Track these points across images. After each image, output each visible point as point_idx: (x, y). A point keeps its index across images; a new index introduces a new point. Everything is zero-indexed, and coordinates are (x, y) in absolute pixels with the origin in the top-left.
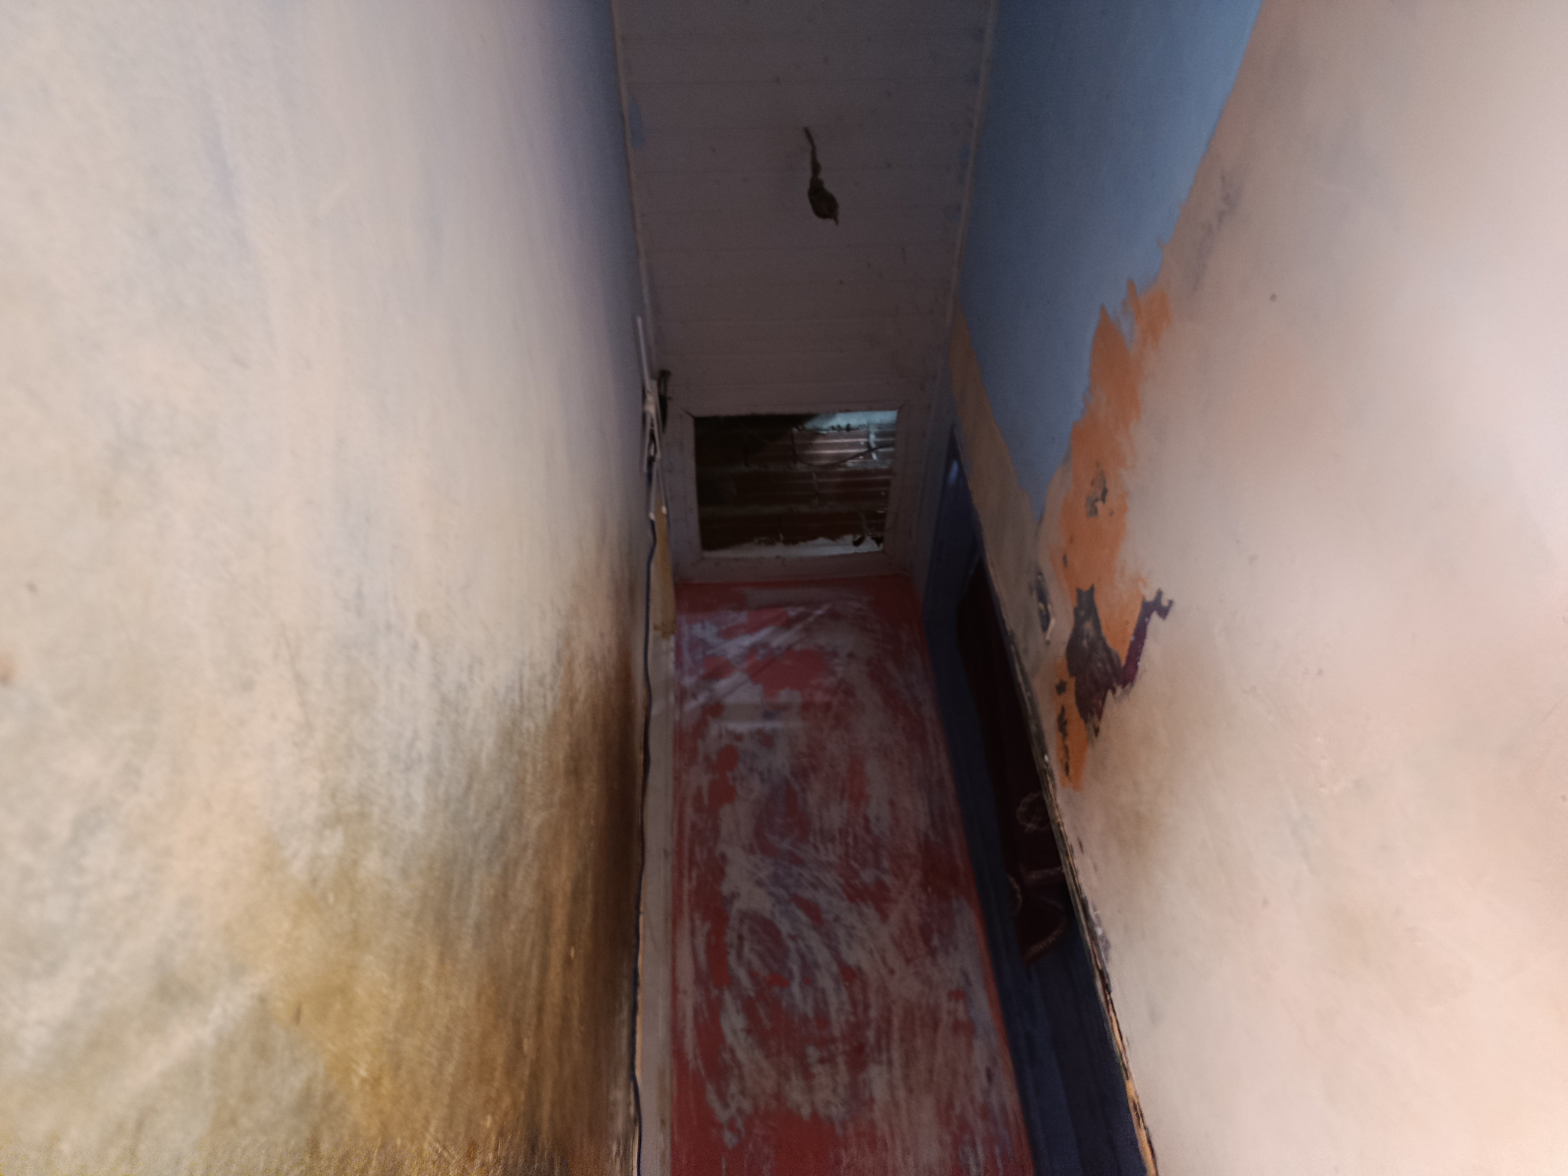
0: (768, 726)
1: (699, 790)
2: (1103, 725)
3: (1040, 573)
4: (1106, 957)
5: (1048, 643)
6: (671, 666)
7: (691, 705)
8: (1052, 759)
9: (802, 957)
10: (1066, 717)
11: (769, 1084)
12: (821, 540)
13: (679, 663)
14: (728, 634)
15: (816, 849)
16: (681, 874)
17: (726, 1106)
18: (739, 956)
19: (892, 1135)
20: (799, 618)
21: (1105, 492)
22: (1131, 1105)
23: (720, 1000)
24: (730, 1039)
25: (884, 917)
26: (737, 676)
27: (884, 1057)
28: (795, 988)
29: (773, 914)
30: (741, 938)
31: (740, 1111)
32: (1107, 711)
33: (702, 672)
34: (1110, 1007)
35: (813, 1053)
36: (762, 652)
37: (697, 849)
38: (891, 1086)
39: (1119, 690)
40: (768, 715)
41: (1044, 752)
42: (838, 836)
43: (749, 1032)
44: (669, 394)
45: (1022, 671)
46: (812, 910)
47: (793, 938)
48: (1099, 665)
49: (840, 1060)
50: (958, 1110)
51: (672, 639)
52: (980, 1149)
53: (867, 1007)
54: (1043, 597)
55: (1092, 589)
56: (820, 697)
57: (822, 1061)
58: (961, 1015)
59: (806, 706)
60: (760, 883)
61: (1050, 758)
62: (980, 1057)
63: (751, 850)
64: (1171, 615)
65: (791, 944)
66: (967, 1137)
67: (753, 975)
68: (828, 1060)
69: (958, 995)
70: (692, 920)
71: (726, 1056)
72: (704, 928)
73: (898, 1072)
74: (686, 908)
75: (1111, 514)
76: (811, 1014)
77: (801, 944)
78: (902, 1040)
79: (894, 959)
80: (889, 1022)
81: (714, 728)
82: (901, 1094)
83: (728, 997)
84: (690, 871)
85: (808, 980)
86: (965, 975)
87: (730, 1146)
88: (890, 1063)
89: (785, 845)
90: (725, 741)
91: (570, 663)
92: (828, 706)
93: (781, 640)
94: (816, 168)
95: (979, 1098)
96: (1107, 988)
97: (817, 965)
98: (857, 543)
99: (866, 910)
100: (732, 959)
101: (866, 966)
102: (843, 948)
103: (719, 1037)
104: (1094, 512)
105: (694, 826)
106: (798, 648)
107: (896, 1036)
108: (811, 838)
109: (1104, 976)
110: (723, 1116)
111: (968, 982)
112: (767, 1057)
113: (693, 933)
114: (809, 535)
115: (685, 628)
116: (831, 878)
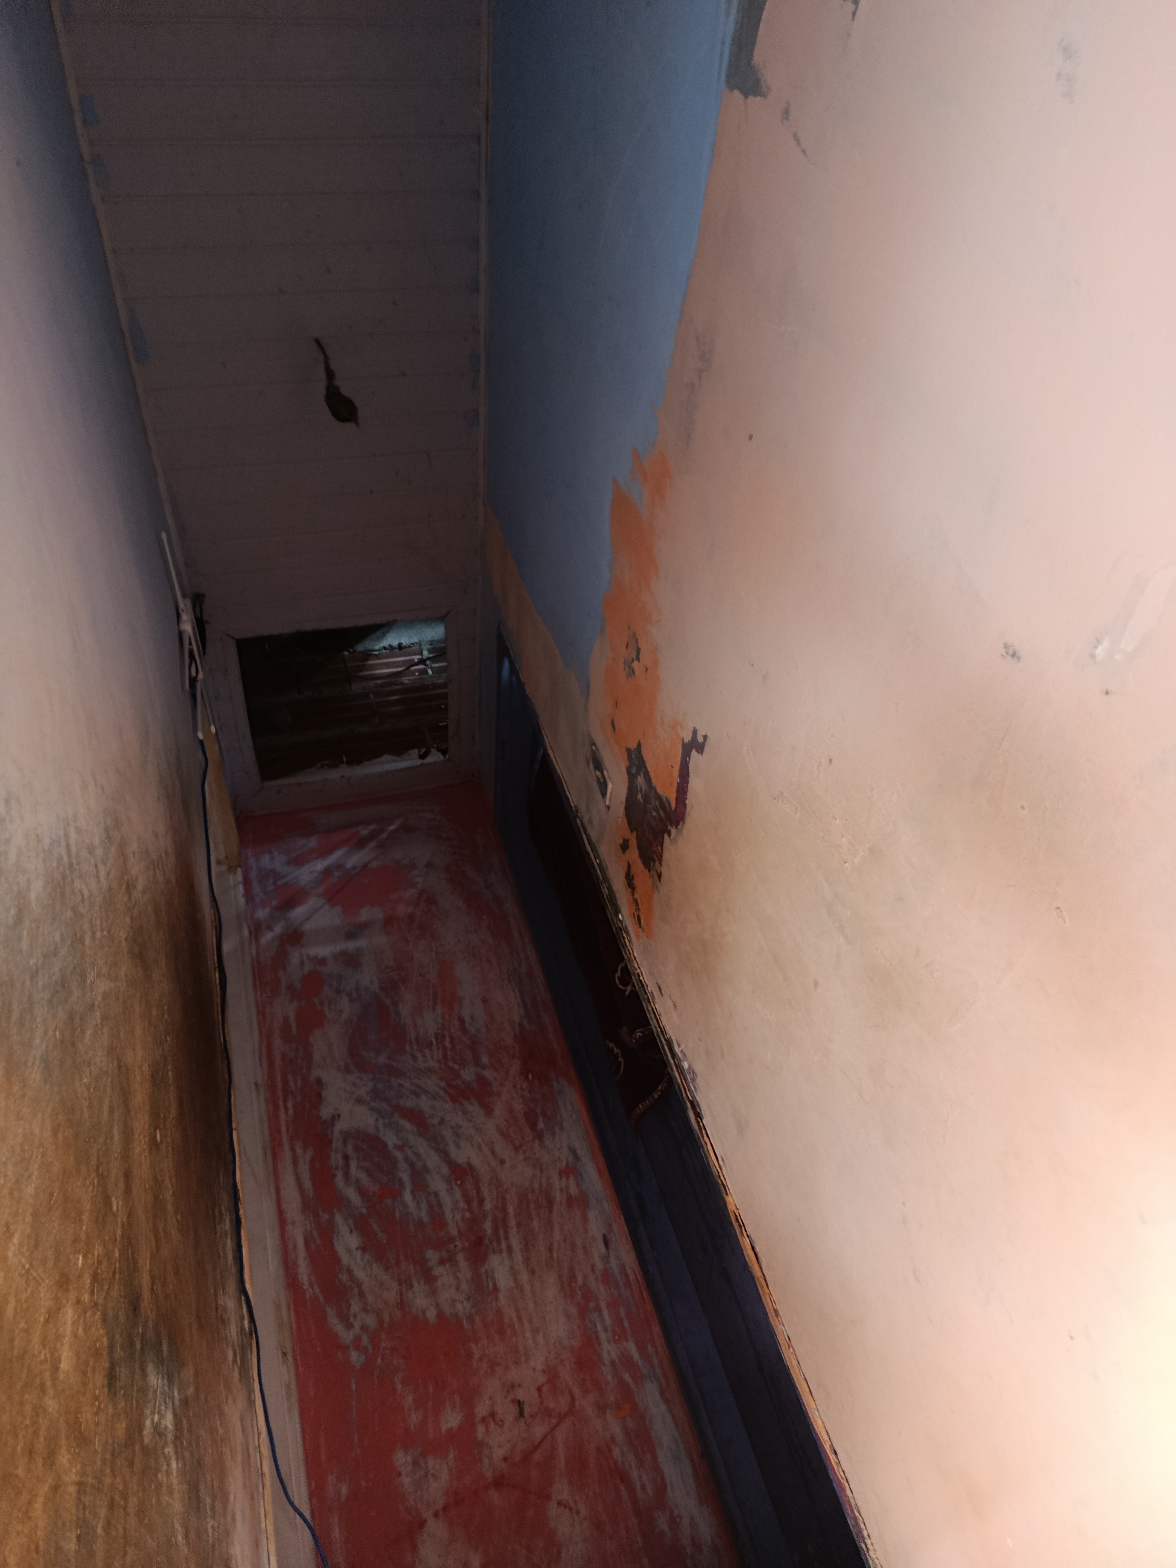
0: (352, 946)
1: (286, 1020)
2: (664, 870)
3: (594, 744)
4: (695, 1088)
5: (608, 807)
6: (242, 901)
7: (267, 937)
8: (625, 916)
9: (412, 1165)
10: (632, 873)
11: (391, 1296)
12: (386, 757)
13: (249, 896)
14: (299, 861)
15: (414, 1057)
16: (276, 1106)
17: (349, 1326)
18: (347, 1175)
19: (520, 1318)
20: (372, 836)
21: (638, 651)
22: (733, 1218)
23: (331, 1222)
24: (345, 1259)
25: (489, 1112)
26: (312, 902)
27: (504, 1246)
28: (408, 1197)
29: (377, 1128)
30: (346, 1158)
31: (363, 1328)
32: (666, 855)
33: (274, 903)
34: (704, 1132)
35: (432, 1256)
36: (336, 874)
37: (291, 1078)
38: (514, 1273)
39: (673, 831)
40: (350, 935)
41: (617, 911)
42: (434, 1042)
43: (364, 1249)
44: (205, 618)
45: (589, 840)
46: (417, 1118)
47: (401, 1148)
48: (654, 814)
49: (460, 1257)
50: (580, 1280)
51: (239, 871)
52: (606, 1314)
53: (481, 1201)
54: (598, 765)
55: (639, 744)
56: (402, 910)
57: (442, 1262)
58: (573, 1190)
59: (389, 921)
60: (359, 1101)
61: (623, 916)
62: (596, 1228)
63: (347, 1070)
64: (707, 748)
65: (399, 1155)
66: (592, 1304)
67: (362, 1192)
68: (449, 1260)
69: (570, 1171)
70: (293, 1150)
71: (344, 1277)
72: (305, 1157)
73: (518, 1257)
74: (285, 1139)
75: (647, 670)
76: (426, 1219)
77: (410, 1153)
78: (519, 1225)
79: (503, 1148)
80: (504, 1210)
81: (295, 957)
82: (524, 1277)
83: (339, 1219)
84: (285, 1101)
85: (420, 1184)
86: (573, 1151)
87: (358, 1366)
88: (510, 1249)
89: (382, 1059)
90: (307, 968)
91: (122, 846)
92: (411, 917)
93: (356, 859)
94: (330, 375)
95: (600, 1266)
96: (698, 1116)
97: (426, 1169)
98: (422, 757)
99: (470, 1108)
100: (339, 1181)
101: (476, 1161)
102: (452, 1149)
103: (335, 1259)
104: (632, 672)
105: (284, 1056)
106: (374, 864)
107: (512, 1222)
108: (408, 1048)
109: (694, 1105)
110: (346, 1337)
111: (577, 1158)
112: (386, 1269)
113: (295, 1162)
114: (374, 754)
115: (252, 861)
116: (432, 1083)
